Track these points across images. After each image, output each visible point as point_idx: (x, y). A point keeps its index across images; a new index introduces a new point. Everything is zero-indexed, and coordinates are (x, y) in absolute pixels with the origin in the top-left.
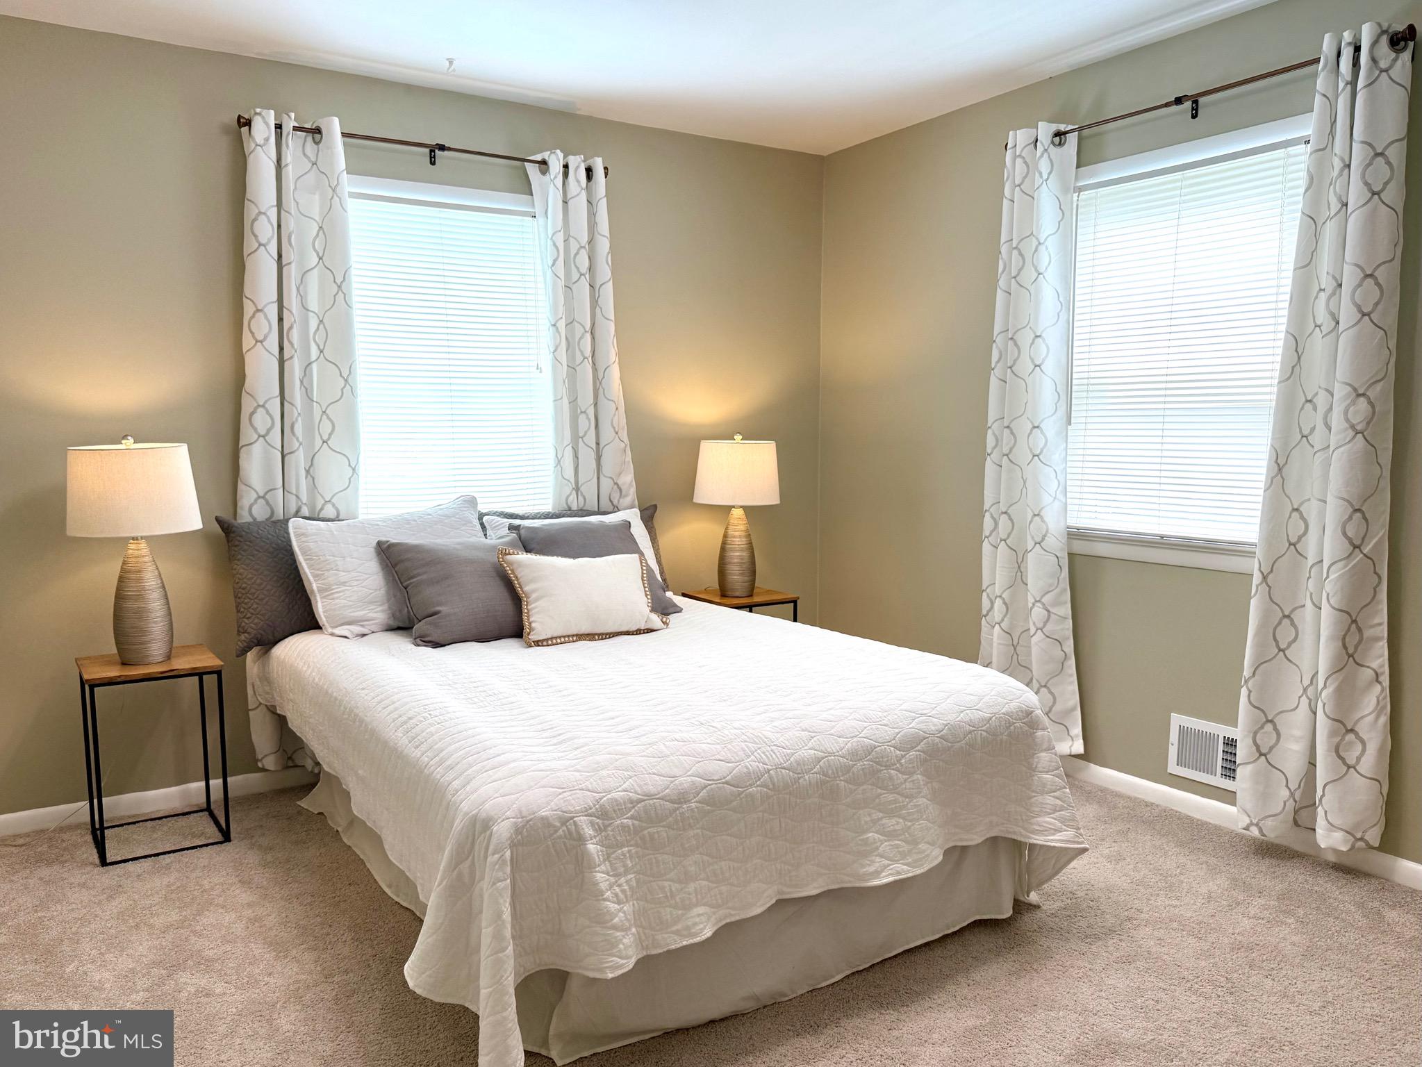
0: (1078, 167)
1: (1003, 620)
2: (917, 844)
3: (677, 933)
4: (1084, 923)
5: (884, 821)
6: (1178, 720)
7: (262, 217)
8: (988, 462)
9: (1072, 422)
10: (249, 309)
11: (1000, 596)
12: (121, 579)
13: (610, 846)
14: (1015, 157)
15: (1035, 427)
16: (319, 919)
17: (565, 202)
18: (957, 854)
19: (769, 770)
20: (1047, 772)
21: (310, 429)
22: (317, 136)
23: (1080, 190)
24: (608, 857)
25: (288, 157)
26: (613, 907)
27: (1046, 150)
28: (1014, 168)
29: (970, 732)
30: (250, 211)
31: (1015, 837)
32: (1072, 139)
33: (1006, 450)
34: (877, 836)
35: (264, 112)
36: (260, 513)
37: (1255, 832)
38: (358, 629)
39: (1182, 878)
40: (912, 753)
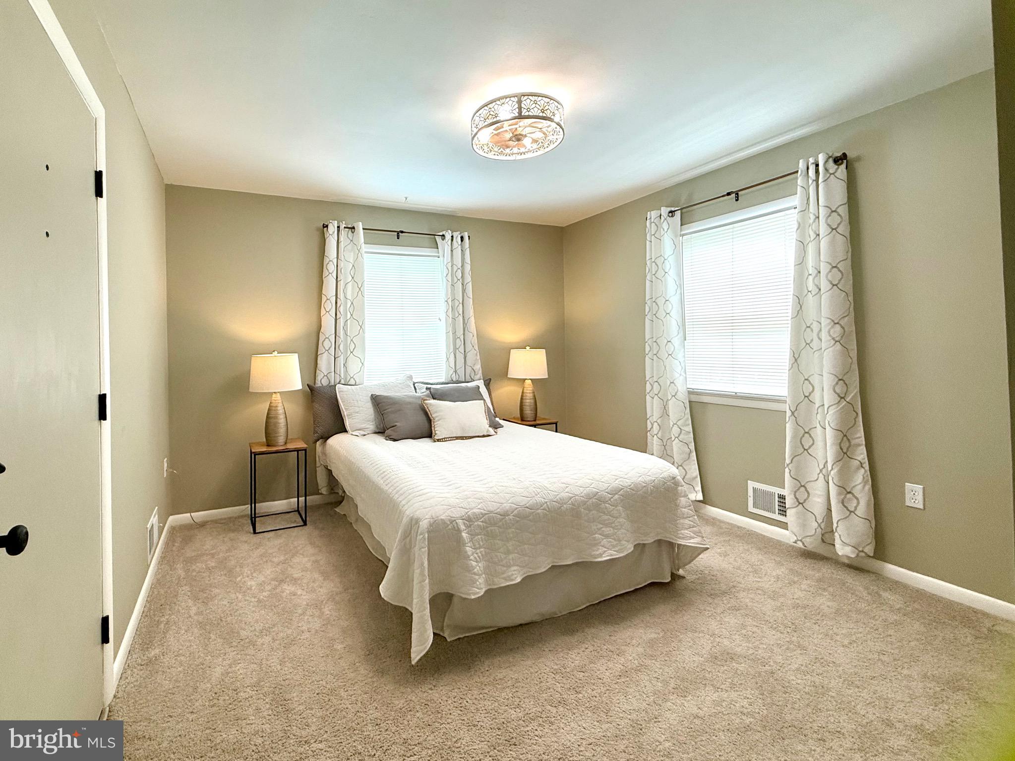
0: (681, 225)
1: (658, 433)
2: (621, 541)
3: (505, 579)
4: (709, 587)
5: (603, 529)
6: (751, 485)
7: (331, 263)
8: (647, 358)
9: (687, 338)
10: (324, 299)
11: (656, 422)
12: (269, 410)
13: (472, 535)
14: (651, 223)
15: (668, 342)
16: (342, 563)
17: (452, 251)
18: (640, 548)
19: (546, 502)
20: (685, 508)
21: (346, 347)
22: (353, 230)
23: (683, 235)
24: (471, 540)
25: (341, 239)
26: (474, 564)
27: (665, 219)
28: (651, 228)
29: (645, 486)
30: (326, 261)
31: (671, 541)
32: (678, 214)
33: (655, 353)
34: (600, 536)
35: (333, 222)
36: (325, 382)
37: (800, 544)
38: (362, 433)
39: (762, 567)
40: (617, 496)
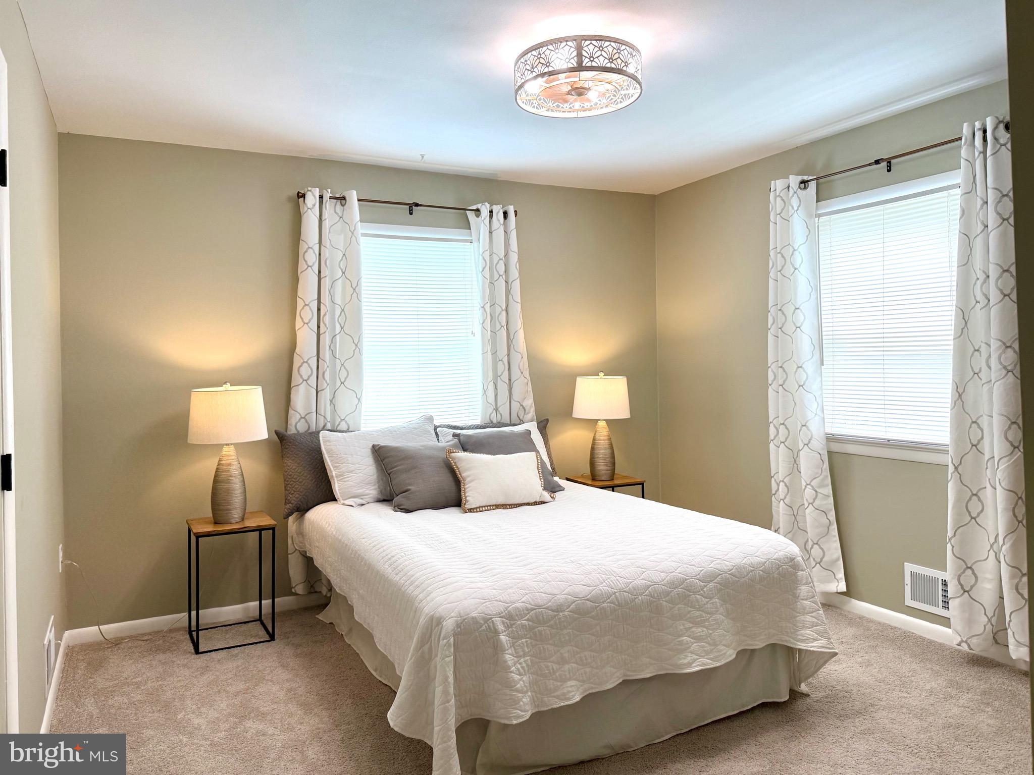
0: (817, 201)
1: (785, 498)
2: (717, 645)
3: (559, 698)
4: (839, 707)
5: (694, 629)
6: (909, 568)
7: (310, 251)
8: (770, 390)
9: (824, 363)
10: (300, 304)
11: (783, 481)
12: (217, 470)
13: (514, 638)
14: (776, 197)
15: (799, 367)
16: (331, 691)
17: (490, 233)
18: (746, 655)
19: (615, 593)
20: (806, 600)
21: (334, 376)
22: (343, 202)
23: (819, 216)
24: (512, 646)
25: (326, 215)
26: (516, 677)
27: (795, 192)
28: (776, 204)
29: (752, 571)
30: (303, 247)
31: (789, 645)
32: (813, 185)
33: (781, 383)
34: (688, 639)
35: (313, 189)
36: (302, 427)
37: (965, 647)
38: (359, 501)
39: (913, 678)
40: (712, 585)
